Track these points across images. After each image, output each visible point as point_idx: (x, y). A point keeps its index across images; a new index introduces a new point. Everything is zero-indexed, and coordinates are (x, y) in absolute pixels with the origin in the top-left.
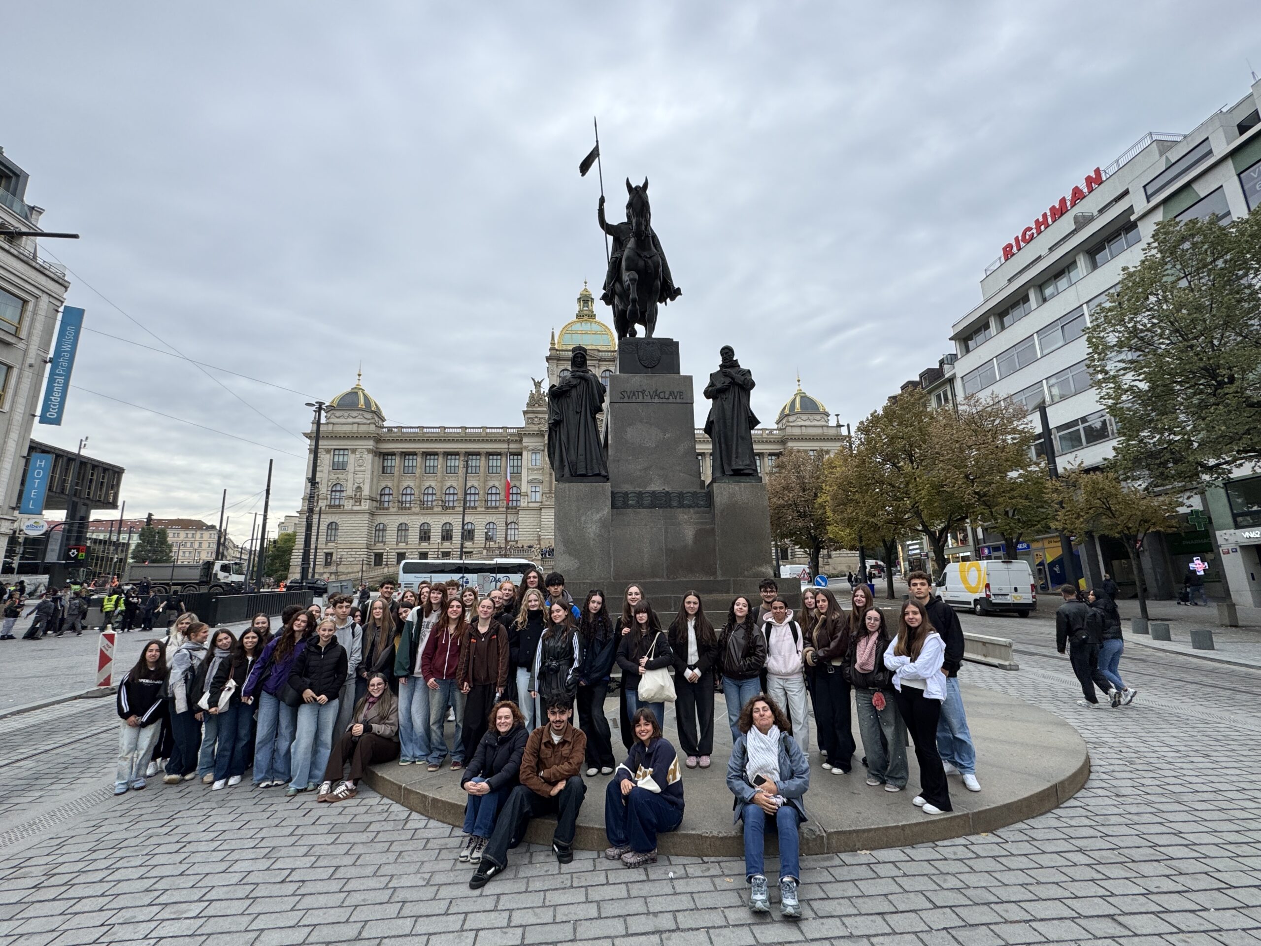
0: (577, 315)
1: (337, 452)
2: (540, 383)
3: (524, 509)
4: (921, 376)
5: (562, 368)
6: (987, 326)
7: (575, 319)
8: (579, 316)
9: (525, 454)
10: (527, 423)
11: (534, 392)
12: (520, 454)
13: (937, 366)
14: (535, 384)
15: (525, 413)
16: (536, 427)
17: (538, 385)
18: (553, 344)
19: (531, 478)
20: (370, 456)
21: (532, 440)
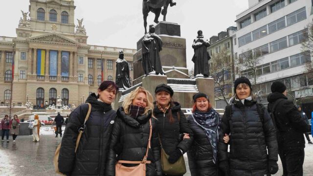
2: (26, 14)
3: (16, 83)
4: (219, 34)
5: (39, 7)
6: (249, 18)
9: (17, 53)
10: (19, 36)
11: (22, 18)
12: (15, 53)
13: (226, 31)
14: (23, 14)
15: (17, 30)
16: (24, 39)
17: (25, 15)
19: (20, 66)
21: (21, 45)
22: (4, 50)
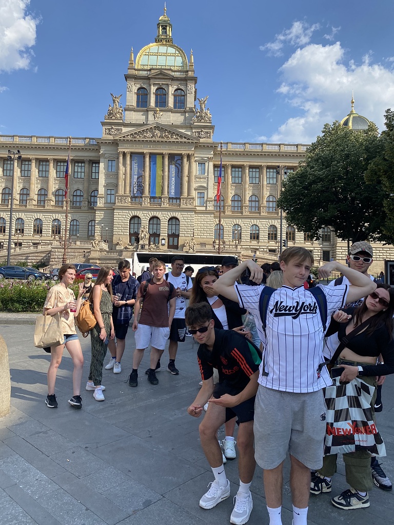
5: (139, 86)
9: (102, 160)
10: (105, 133)
16: (112, 137)
19: (107, 181)
21: (108, 148)
22: (88, 159)
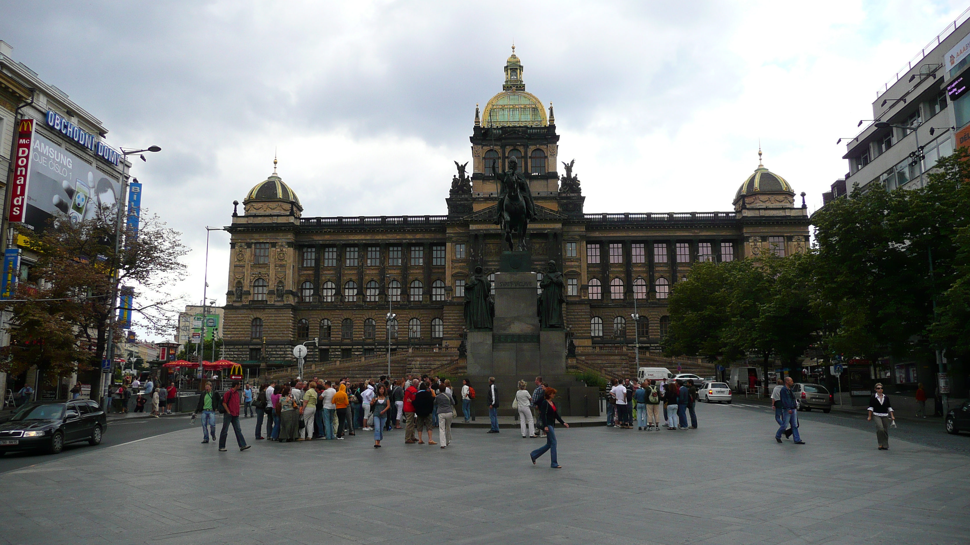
0: (504, 87)
1: (258, 246)
2: (463, 167)
3: (449, 305)
5: (488, 148)
6: (869, 149)
7: (501, 90)
8: (506, 88)
9: (448, 245)
10: (451, 212)
12: (444, 245)
14: (459, 168)
15: (448, 200)
16: (460, 217)
17: (462, 169)
18: (477, 122)
19: (455, 271)
20: (291, 250)
21: (456, 230)
22: (429, 241)
